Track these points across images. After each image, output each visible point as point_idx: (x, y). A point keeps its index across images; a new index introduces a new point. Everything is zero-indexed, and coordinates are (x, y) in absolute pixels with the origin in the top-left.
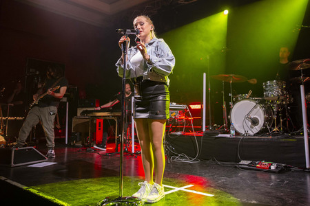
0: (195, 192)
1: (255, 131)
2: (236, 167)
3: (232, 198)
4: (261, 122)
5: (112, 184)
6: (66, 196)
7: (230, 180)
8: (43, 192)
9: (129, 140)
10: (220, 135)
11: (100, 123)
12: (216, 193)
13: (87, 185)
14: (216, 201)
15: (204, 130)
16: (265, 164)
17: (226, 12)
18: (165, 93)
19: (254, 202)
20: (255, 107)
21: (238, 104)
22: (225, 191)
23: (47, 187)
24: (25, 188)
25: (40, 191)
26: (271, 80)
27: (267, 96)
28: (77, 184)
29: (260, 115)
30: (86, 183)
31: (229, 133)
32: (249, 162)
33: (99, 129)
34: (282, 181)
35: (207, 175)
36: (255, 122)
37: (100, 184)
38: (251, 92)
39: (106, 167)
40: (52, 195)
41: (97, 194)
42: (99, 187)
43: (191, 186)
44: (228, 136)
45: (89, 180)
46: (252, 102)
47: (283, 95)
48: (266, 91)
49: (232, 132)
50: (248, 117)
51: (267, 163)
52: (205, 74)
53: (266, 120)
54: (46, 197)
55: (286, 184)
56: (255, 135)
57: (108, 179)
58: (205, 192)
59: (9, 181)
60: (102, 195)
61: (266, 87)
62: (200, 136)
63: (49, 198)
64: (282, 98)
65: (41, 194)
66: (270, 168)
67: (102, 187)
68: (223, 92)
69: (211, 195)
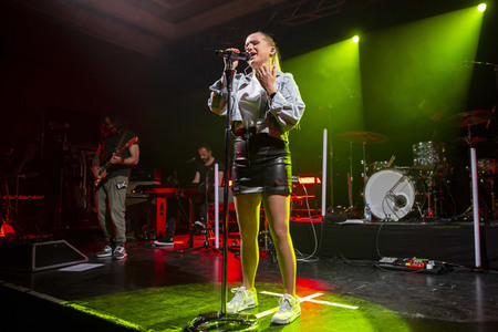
0: (328, 303)
1: (401, 215)
2: (375, 267)
3: (385, 311)
4: (410, 202)
5: (199, 294)
6: (132, 314)
7: (374, 284)
8: (95, 308)
9: (208, 230)
10: (348, 221)
11: (162, 204)
12: (360, 304)
13: (162, 296)
14: (365, 316)
15: (324, 214)
16: (417, 261)
17: (356, 39)
18: (286, 154)
19: (419, 315)
20: (401, 180)
21: (375, 177)
22: (372, 301)
23: (99, 301)
24: (64, 303)
25: (89, 307)
26: (425, 140)
27: (418, 164)
28: (144, 295)
29: (408, 191)
30: (158, 293)
31: (362, 217)
32: (394, 260)
33: (161, 214)
34: (448, 285)
35: (337, 278)
36: (400, 202)
37: (181, 295)
38: (393, 158)
39: (182, 269)
40: (111, 314)
41: (180, 310)
42: (181, 300)
43: (318, 294)
44: (361, 222)
45: (162, 289)
46: (397, 173)
47: (442, 162)
48: (417, 156)
49: (368, 216)
50: (390, 195)
51: (420, 261)
52: (325, 131)
53: (417, 198)
54: (101, 316)
55: (455, 289)
56: (400, 220)
57: (190, 287)
58: (343, 303)
59: (33, 293)
60: (190, 312)
61: (418, 150)
62: (319, 223)
63: (107, 317)
64: (440, 167)
65: (92, 312)
66: (425, 267)
67: (186, 298)
68: (351, 159)
69: (355, 308)
